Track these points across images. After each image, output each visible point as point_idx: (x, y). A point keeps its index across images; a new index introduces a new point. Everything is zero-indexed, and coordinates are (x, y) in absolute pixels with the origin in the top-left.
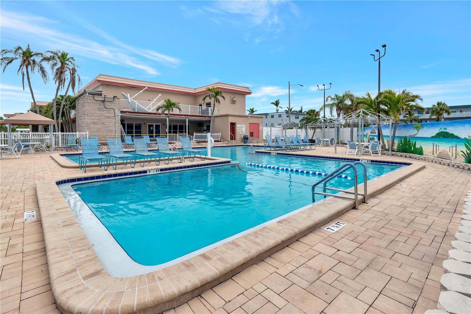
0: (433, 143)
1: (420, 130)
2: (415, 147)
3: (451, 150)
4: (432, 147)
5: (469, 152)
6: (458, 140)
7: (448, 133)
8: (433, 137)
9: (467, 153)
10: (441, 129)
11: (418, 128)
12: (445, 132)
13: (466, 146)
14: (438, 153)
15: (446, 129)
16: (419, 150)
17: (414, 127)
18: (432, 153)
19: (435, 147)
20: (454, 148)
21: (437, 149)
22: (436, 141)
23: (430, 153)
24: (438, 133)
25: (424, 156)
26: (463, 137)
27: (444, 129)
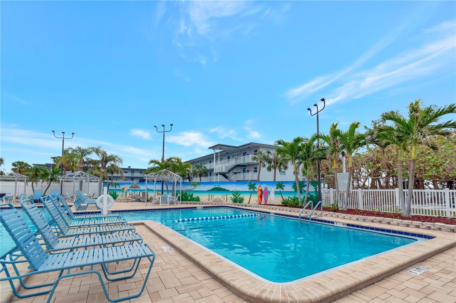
0: (209, 194)
1: (197, 186)
2: (192, 197)
3: (223, 197)
4: (208, 196)
5: (235, 197)
6: (228, 192)
7: (221, 188)
8: (208, 190)
9: (234, 198)
10: (216, 186)
11: (195, 185)
12: (219, 188)
13: (233, 195)
14: (213, 199)
15: (219, 186)
16: (196, 199)
17: (191, 184)
18: (208, 200)
19: (210, 196)
20: (225, 197)
21: (213, 197)
22: (210, 193)
23: (206, 200)
24: (214, 188)
25: (201, 202)
26: (231, 190)
27: (218, 186)
